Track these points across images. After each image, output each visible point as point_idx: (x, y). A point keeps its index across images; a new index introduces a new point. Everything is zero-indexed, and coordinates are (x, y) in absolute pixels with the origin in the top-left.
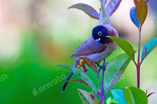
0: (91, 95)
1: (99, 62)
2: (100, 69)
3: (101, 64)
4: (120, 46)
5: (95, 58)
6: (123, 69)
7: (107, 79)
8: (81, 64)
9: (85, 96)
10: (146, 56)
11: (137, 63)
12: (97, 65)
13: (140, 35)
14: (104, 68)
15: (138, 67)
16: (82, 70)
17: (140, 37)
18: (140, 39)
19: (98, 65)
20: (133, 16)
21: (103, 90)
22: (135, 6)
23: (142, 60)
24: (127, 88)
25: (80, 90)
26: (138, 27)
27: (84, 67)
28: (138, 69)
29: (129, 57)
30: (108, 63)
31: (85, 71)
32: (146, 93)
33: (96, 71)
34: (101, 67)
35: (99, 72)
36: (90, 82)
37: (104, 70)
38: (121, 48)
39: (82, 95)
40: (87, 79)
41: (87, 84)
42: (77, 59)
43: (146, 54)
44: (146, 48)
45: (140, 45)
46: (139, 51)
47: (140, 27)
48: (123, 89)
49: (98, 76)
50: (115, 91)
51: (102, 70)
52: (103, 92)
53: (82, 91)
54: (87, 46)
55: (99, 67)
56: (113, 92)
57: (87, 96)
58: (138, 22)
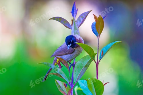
0: (65, 85)
1: (71, 60)
2: (71, 66)
3: (72, 62)
4: (84, 49)
5: (68, 58)
6: (87, 66)
7: (76, 73)
8: (57, 62)
9: (60, 85)
10: (103, 56)
11: (96, 61)
12: (68, 63)
13: (99, 42)
14: (73, 65)
15: (97, 64)
16: (59, 66)
17: (99, 44)
18: (98, 45)
19: (70, 63)
20: (94, 29)
21: (73, 81)
22: (95, 21)
23: (100, 59)
24: (89, 79)
25: (57, 80)
26: (97, 36)
27: (60, 65)
28: (97, 66)
29: (91, 58)
30: (76, 62)
31: (61, 67)
32: (102, 82)
33: (68, 67)
34: (72, 65)
35: (70, 68)
36: (64, 75)
37: (74, 67)
38: (85, 51)
39: (58, 84)
40: (62, 73)
41: (61, 77)
42: (55, 58)
43: (103, 55)
44: (103, 51)
45: (98, 49)
46: (98, 53)
47: (98, 36)
48: (86, 80)
49: (69, 71)
50: (81, 82)
51: (72, 67)
52: (73, 83)
53: (58, 81)
54: (62, 49)
55: (70, 65)
56: (80, 82)
57: (62, 85)
58: (97, 33)
